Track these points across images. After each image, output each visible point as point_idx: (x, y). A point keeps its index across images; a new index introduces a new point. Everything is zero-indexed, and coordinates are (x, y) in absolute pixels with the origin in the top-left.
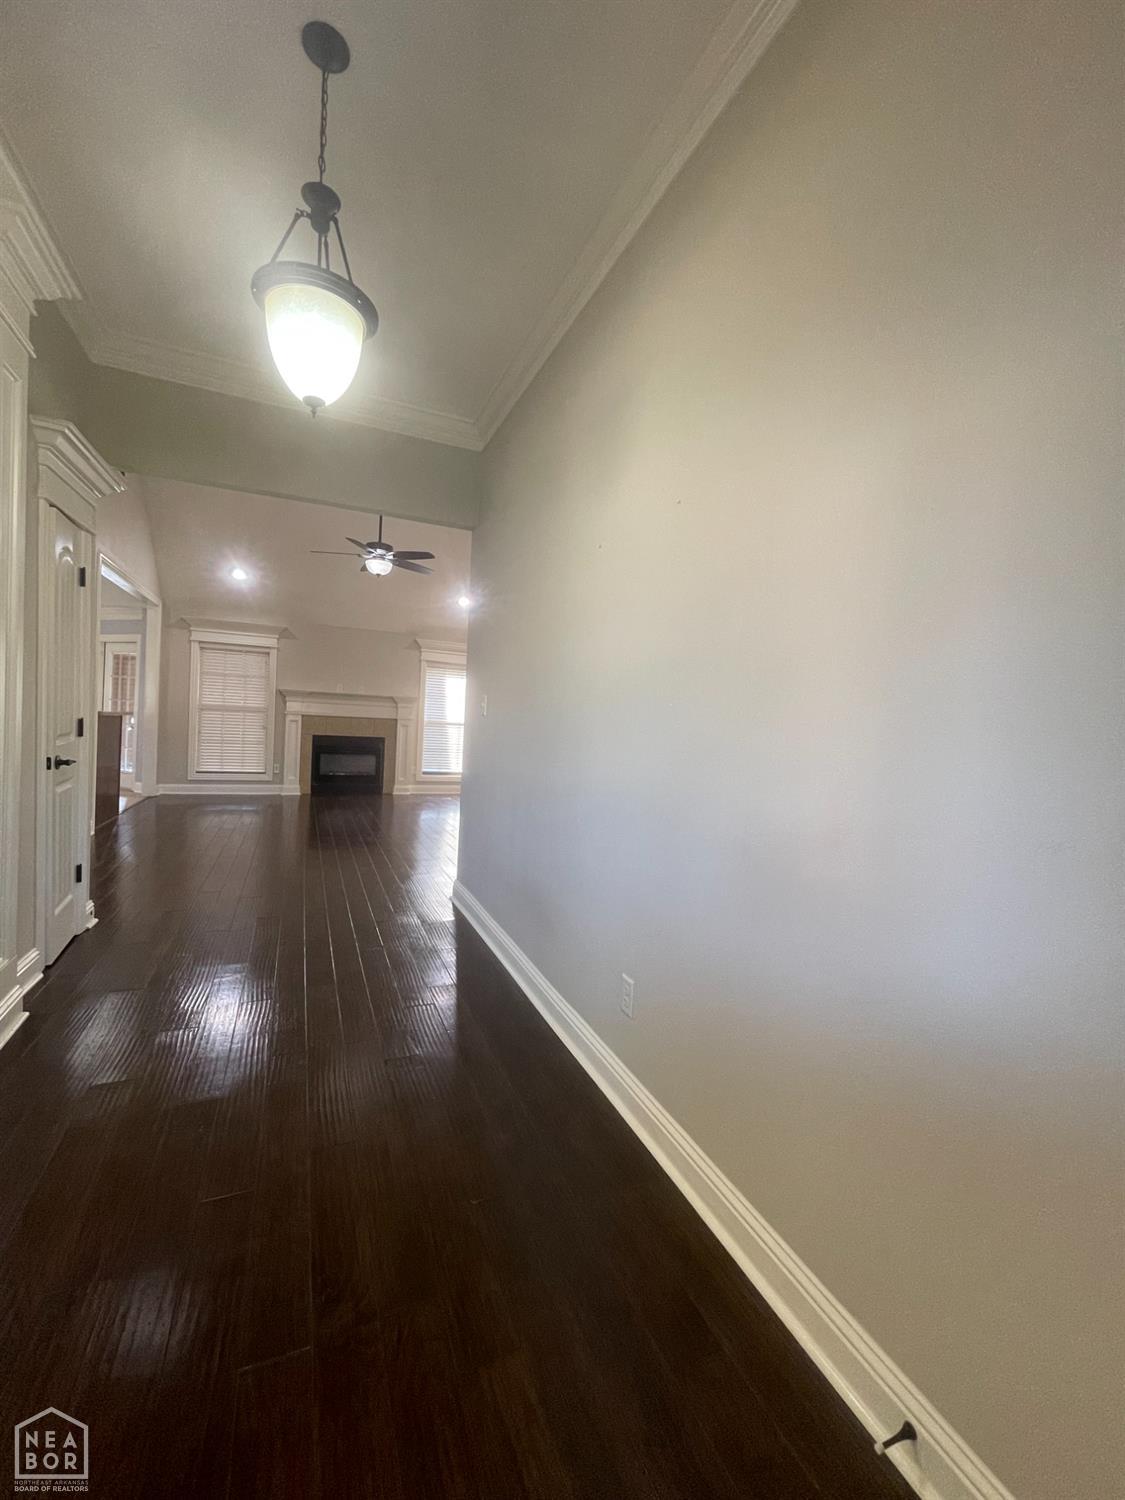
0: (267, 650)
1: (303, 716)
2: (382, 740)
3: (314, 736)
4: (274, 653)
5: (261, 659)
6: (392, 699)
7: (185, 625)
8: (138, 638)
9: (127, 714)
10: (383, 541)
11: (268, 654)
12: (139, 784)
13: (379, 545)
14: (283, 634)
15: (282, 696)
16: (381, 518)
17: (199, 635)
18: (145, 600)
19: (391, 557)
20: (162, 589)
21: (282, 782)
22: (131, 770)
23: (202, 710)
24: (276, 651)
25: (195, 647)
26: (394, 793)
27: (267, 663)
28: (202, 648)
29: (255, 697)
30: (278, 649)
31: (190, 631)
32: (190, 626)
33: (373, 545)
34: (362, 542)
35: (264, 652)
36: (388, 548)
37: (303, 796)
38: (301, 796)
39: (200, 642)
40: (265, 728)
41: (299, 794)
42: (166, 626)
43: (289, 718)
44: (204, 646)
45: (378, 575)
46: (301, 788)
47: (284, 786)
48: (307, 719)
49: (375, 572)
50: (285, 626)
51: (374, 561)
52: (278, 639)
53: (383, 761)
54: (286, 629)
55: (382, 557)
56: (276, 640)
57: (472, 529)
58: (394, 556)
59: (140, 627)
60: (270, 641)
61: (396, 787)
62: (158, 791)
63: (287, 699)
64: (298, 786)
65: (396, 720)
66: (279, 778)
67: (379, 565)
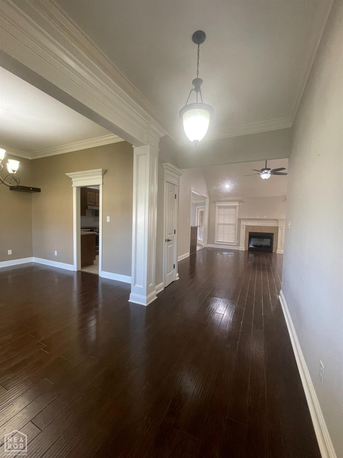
0: (236, 207)
1: (246, 226)
2: (273, 234)
3: (249, 232)
4: (237, 207)
5: (234, 209)
6: (276, 220)
7: (214, 202)
8: (204, 206)
9: (198, 226)
10: (267, 168)
11: (236, 208)
12: (204, 244)
13: (266, 169)
14: (240, 201)
15: (240, 220)
16: (266, 161)
17: (218, 204)
18: (205, 197)
19: (270, 172)
20: (209, 193)
21: (239, 246)
22: (202, 240)
23: (218, 224)
24: (238, 207)
25: (217, 207)
26: (277, 253)
27: (236, 211)
28: (219, 208)
29: (232, 220)
30: (239, 206)
31: (216, 204)
32: (216, 202)
33: (263, 170)
34: (259, 170)
35: (235, 207)
36: (269, 169)
37: (246, 251)
38: (245, 251)
39: (218, 206)
40: (235, 230)
41: (244, 250)
42: (210, 203)
43: (241, 227)
44: (219, 207)
45: (265, 179)
46: (245, 248)
47: (240, 247)
48: (247, 227)
49: (264, 179)
50: (241, 199)
51: (264, 175)
52: (239, 203)
53: (273, 241)
54: (241, 200)
55: (267, 173)
56: (238, 204)
57: (288, 158)
58: (271, 171)
59: (204, 204)
60: (237, 204)
61: (278, 250)
62: (208, 246)
63: (241, 221)
64: (244, 248)
65: (278, 227)
66: (238, 245)
67: (265, 176)
